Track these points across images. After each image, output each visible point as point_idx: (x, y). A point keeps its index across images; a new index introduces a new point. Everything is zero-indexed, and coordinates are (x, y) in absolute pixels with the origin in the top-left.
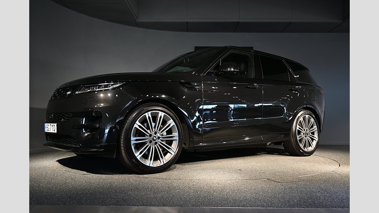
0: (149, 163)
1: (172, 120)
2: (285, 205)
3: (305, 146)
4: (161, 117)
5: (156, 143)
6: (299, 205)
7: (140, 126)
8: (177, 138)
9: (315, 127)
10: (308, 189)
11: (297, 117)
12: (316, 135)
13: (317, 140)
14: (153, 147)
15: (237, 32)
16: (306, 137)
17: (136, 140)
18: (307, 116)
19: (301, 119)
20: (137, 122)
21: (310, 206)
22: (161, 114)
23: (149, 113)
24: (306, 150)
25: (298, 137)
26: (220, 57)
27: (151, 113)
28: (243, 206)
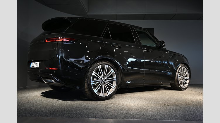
2: (173, 119)
6: (181, 119)
10: (186, 110)
15: (144, 20)
21: (188, 119)
28: (149, 119)
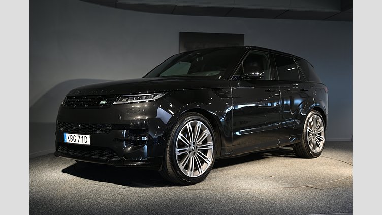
0: (190, 174)
1: (207, 129)
3: (314, 148)
4: (199, 127)
5: (194, 153)
7: (182, 137)
8: (212, 147)
9: (322, 127)
11: (307, 118)
12: (323, 136)
13: (324, 140)
14: (192, 157)
16: (314, 138)
17: (180, 152)
18: (316, 116)
19: (311, 120)
20: (180, 134)
22: (199, 124)
23: (190, 123)
24: (314, 151)
25: (308, 138)
26: (242, 60)
27: (191, 124)
